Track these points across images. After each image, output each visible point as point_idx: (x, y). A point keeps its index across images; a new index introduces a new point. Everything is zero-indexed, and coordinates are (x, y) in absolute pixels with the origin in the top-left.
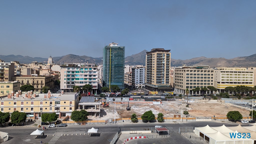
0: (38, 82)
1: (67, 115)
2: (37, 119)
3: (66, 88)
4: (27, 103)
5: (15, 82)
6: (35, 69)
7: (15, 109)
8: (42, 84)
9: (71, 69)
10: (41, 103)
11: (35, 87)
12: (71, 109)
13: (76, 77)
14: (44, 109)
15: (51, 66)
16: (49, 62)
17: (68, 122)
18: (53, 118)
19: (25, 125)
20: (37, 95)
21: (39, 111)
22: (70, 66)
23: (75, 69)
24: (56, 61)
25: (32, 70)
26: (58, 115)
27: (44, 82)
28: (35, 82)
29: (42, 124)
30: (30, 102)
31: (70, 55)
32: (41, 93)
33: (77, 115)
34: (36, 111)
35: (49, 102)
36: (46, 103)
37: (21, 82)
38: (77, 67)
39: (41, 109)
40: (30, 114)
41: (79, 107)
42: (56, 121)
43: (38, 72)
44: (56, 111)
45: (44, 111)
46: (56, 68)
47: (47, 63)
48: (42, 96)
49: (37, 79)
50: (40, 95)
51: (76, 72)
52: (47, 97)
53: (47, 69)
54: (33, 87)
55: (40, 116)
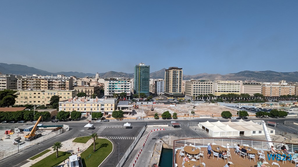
0: (89, 90)
1: (109, 114)
2: (89, 116)
3: (108, 95)
4: (82, 105)
5: (73, 90)
6: (87, 81)
7: (73, 109)
8: (92, 92)
9: (112, 82)
10: (91, 105)
11: (87, 94)
12: (112, 109)
13: (115, 87)
14: (93, 109)
15: (98, 79)
16: (96, 76)
17: (110, 118)
18: (100, 115)
19: (81, 120)
20: (88, 99)
21: (90, 111)
22: (111, 79)
23: (114, 82)
24: (101, 76)
25: (85, 82)
26: (103, 113)
27: (93, 91)
28: (87, 91)
29: (92, 120)
30: (83, 105)
31: (111, 71)
32: (91, 98)
33: (116, 114)
34: (88, 111)
35: (96, 105)
36: (95, 105)
37: (77, 91)
38: (116, 80)
39: (91, 109)
40: (84, 112)
41: (117, 109)
42: (102, 118)
43: (89, 84)
44: (101, 111)
45: (93, 111)
46: (101, 81)
47: (95, 77)
48: (92, 100)
49: (88, 89)
50: (90, 99)
51: (115, 84)
52: (95, 101)
53: (95, 81)
54: (85, 94)
55: (90, 114)
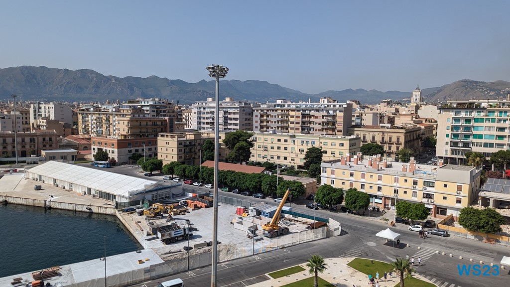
0: (390, 138)
1: (449, 213)
2: (388, 209)
3: (449, 155)
4: (371, 176)
5: (352, 137)
6: (387, 114)
7: (351, 184)
8: (398, 143)
9: (463, 114)
10: (396, 181)
11: (386, 148)
12: (459, 201)
13: (474, 132)
14: (401, 192)
15: (417, 108)
16: (413, 99)
17: (450, 228)
18: (420, 213)
19: (367, 215)
20: (389, 163)
21: (392, 195)
22: (461, 107)
23: (473, 114)
24: (428, 97)
25: (382, 116)
26: (430, 209)
27: (402, 140)
28: (387, 139)
29: (397, 221)
30: (376, 176)
31: (462, 81)
32: (397, 160)
33: (474, 218)
34: (387, 195)
35: (410, 181)
36: (406, 181)
37: (362, 138)
38: (479, 108)
39: (396, 192)
40: (376, 197)
41: (480, 202)
42: (425, 221)
43: (391, 121)
44: (425, 200)
45: (401, 196)
46: (429, 112)
47: (410, 102)
48: (399, 166)
49: (389, 134)
50: (394, 164)
51: (476, 120)
52: (408, 170)
53: (409, 113)
54: (381, 148)
55: (393, 204)
